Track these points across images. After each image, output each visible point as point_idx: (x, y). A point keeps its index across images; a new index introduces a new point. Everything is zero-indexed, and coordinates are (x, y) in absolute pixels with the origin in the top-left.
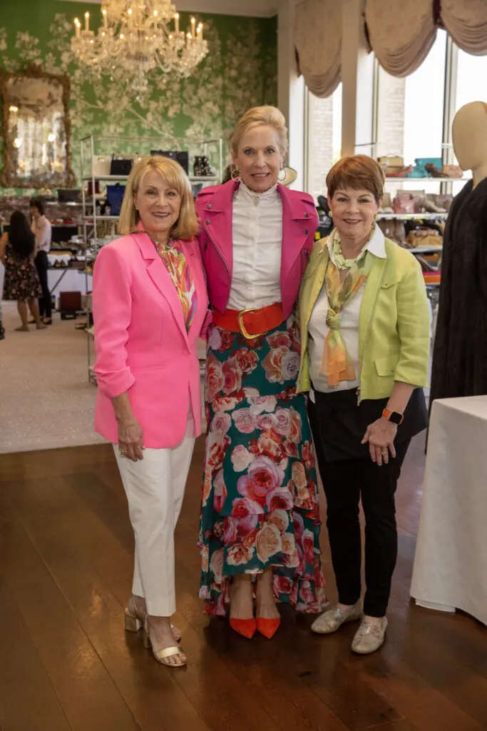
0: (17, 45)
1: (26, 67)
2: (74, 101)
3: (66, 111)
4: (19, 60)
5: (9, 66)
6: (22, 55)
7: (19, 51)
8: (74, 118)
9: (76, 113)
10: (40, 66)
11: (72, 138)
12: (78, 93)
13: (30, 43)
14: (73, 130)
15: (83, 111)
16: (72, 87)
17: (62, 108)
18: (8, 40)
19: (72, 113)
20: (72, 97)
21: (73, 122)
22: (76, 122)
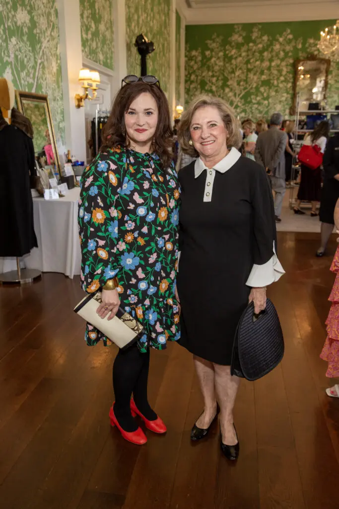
0: (307, 45)
1: (309, 56)
2: (332, 71)
3: (327, 76)
4: (306, 52)
5: (301, 56)
6: (308, 50)
7: (307, 48)
8: (330, 80)
9: (332, 77)
10: (316, 55)
11: (328, 90)
12: (334, 67)
13: (313, 43)
14: (329, 86)
15: (336, 76)
16: (332, 64)
17: (325, 75)
18: (302, 44)
19: (330, 77)
20: (331, 69)
21: (330, 82)
22: (331, 82)
